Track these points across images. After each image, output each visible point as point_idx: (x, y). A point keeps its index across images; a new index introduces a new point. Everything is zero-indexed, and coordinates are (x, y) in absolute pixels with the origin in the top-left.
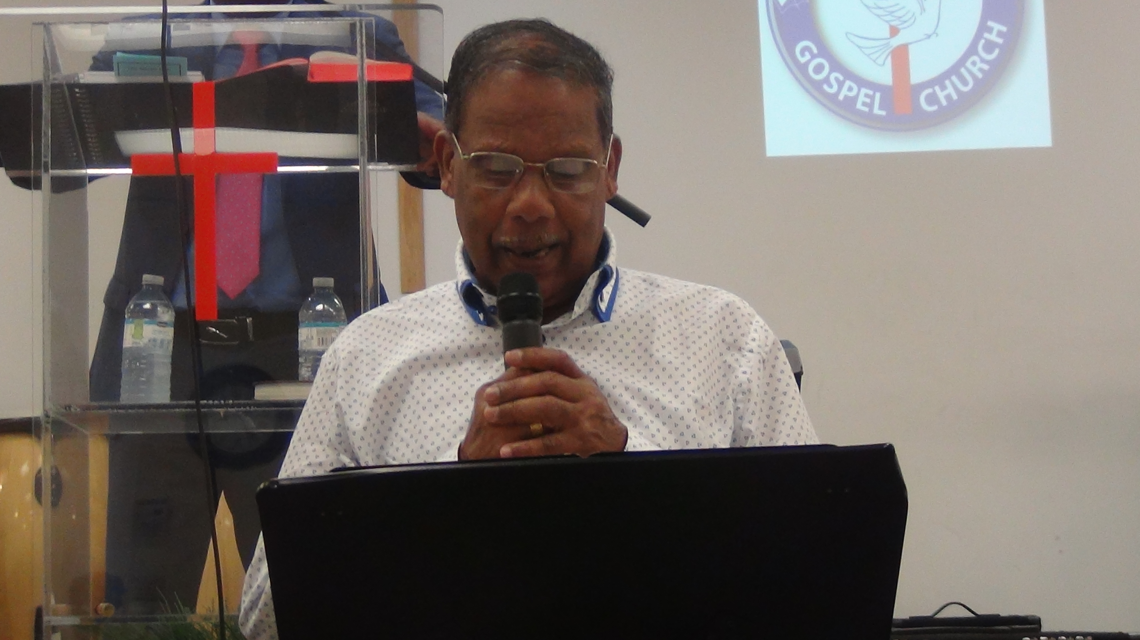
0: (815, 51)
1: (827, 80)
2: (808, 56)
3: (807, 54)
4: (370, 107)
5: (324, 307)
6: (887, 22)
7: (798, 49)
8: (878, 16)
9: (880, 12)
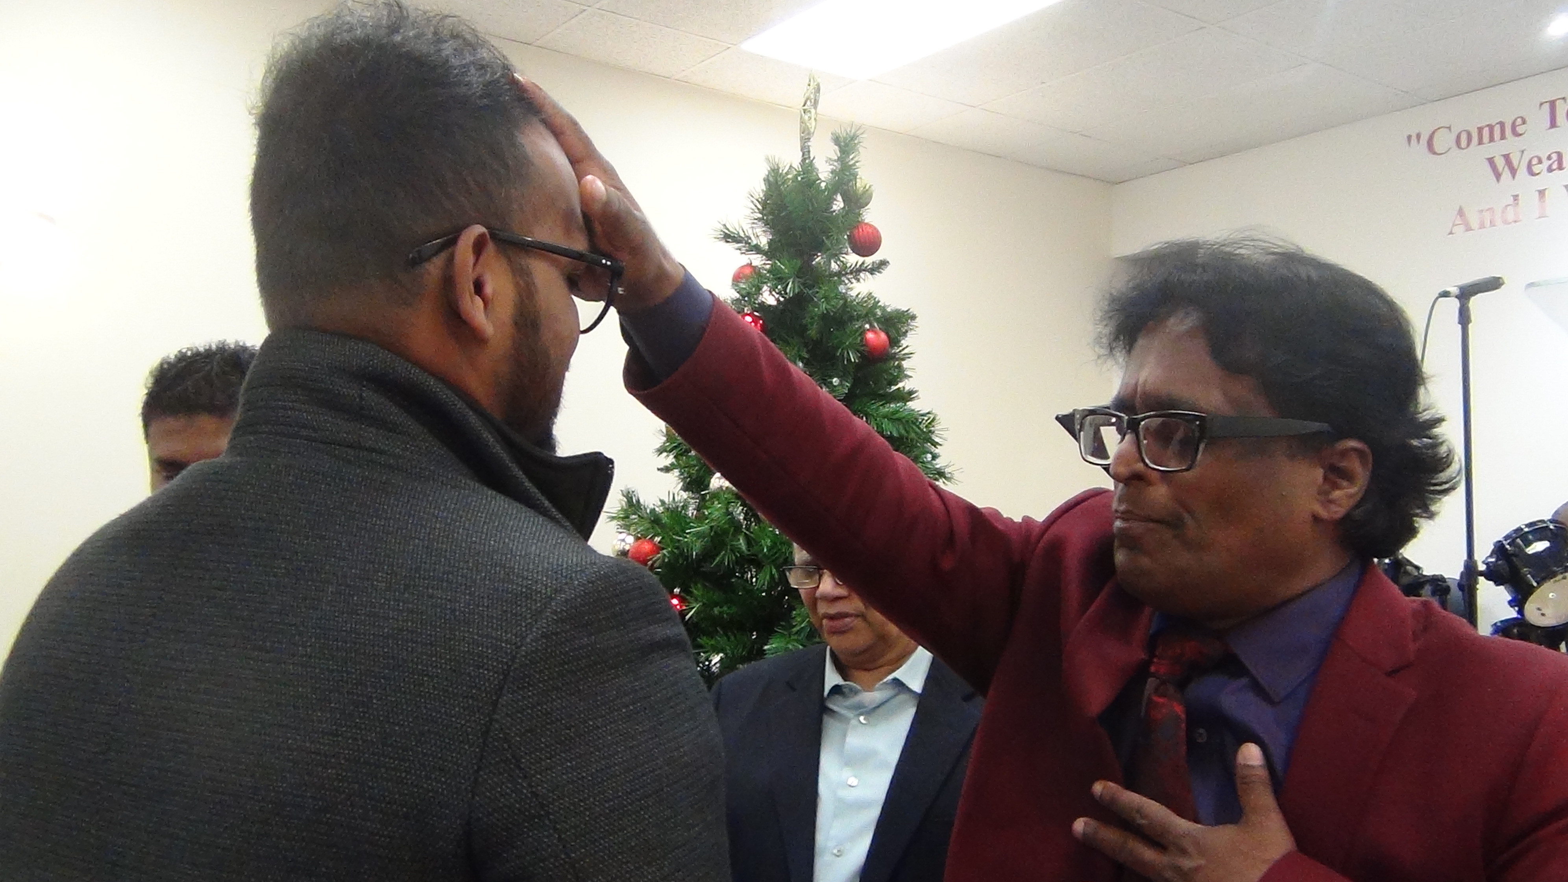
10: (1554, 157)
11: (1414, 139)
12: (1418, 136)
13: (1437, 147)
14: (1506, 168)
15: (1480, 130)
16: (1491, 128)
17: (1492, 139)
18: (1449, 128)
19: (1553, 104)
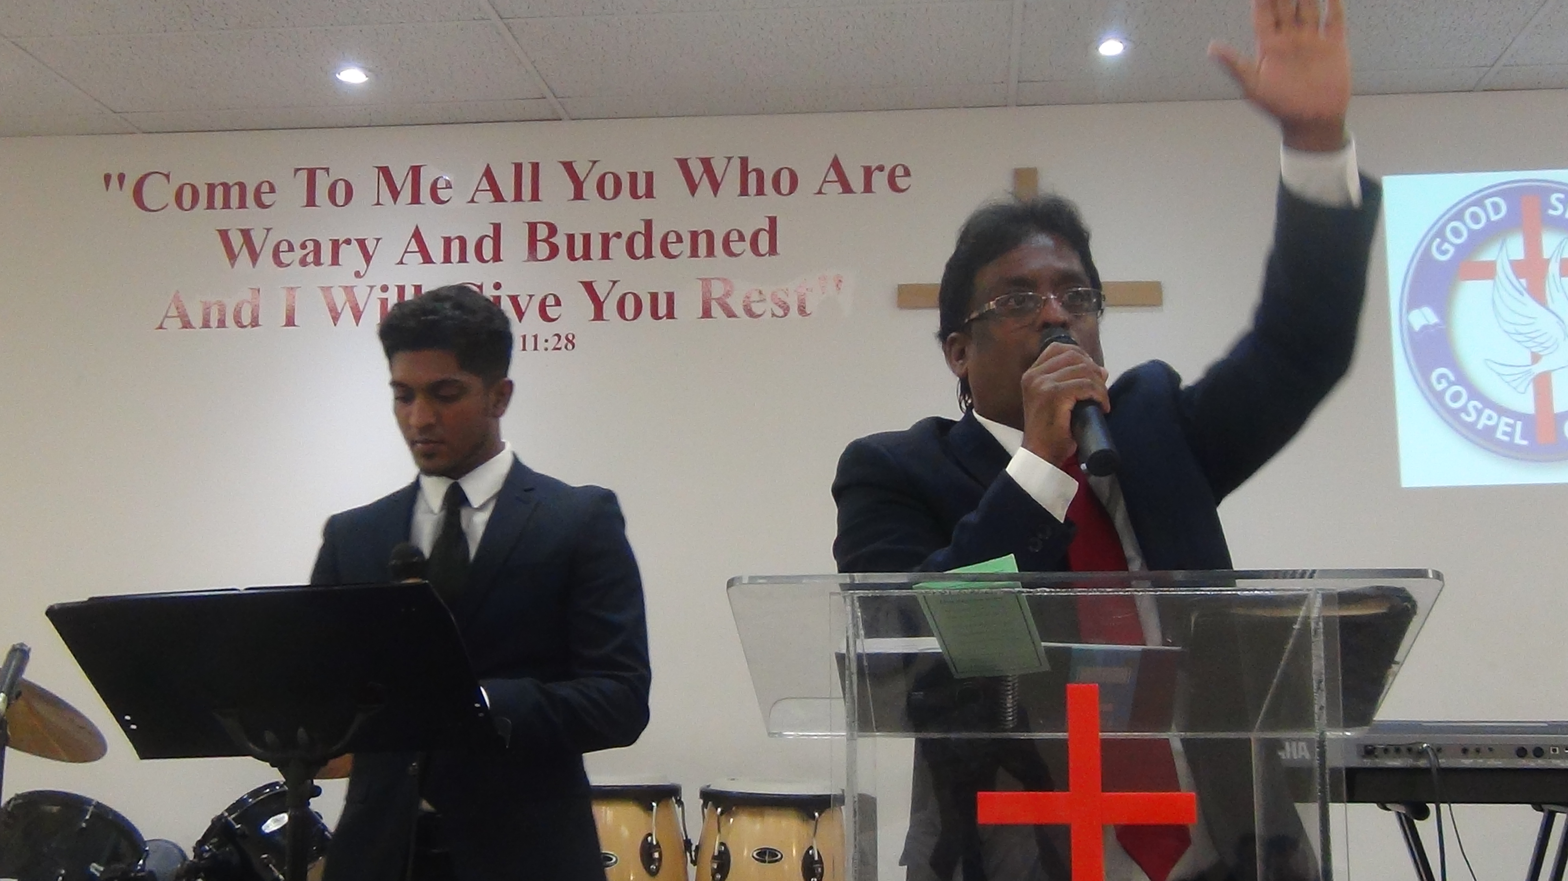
6: (1528, 348)
10: (310, 246)
11: (114, 181)
12: (121, 178)
13: (147, 201)
14: (245, 250)
15: (211, 188)
16: (227, 187)
17: (227, 205)
18: (167, 176)
19: (312, 174)
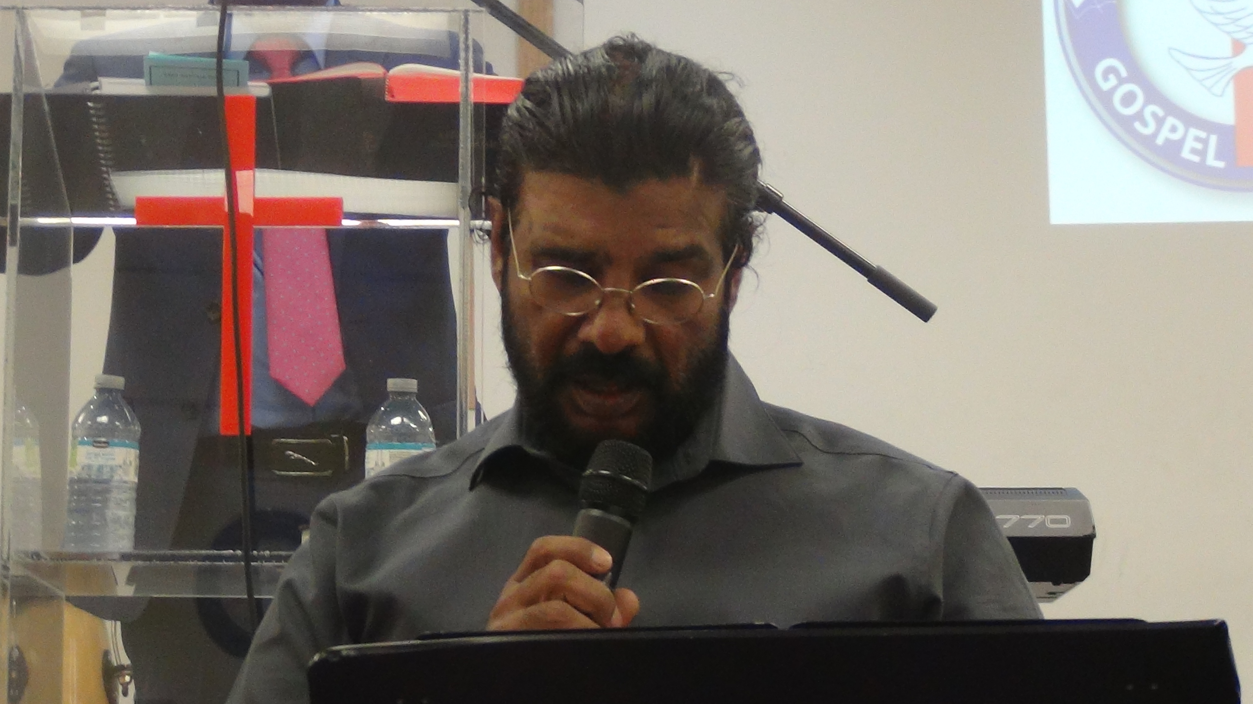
0: (1124, 73)
1: (1139, 116)
2: (1113, 81)
3: (1112, 77)
4: (476, 139)
5: (403, 420)
6: (1228, 33)
7: (1099, 70)
8: (1216, 25)
9: (1219, 19)
